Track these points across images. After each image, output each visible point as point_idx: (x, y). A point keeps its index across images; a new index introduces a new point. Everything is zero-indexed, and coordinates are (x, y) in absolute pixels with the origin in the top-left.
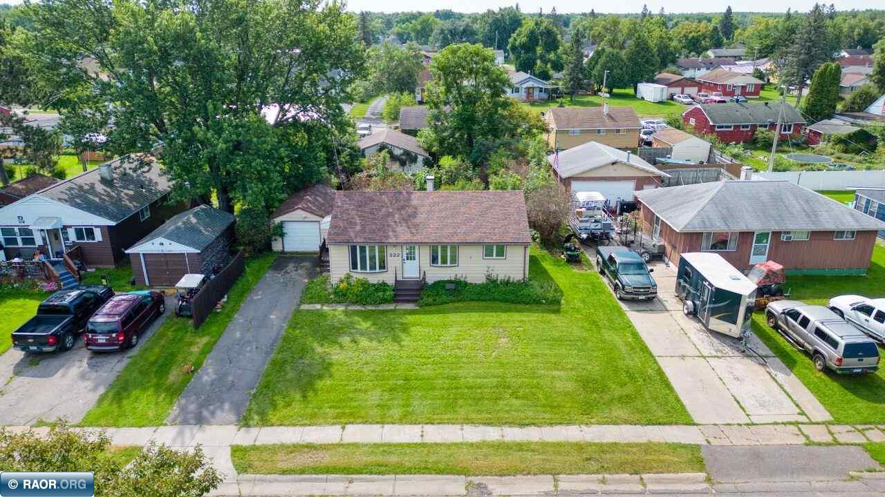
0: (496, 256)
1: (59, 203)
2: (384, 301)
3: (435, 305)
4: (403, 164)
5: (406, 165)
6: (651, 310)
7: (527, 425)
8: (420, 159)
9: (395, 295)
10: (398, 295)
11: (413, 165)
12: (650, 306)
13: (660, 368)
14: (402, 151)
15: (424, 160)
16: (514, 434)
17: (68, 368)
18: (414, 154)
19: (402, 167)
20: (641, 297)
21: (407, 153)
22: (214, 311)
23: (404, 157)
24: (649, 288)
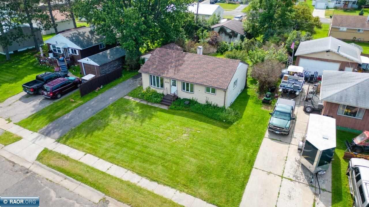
0: (212, 92)
1: (66, 39)
2: (156, 102)
3: (175, 109)
4: (230, 37)
5: (232, 38)
6: (280, 141)
7: (154, 181)
8: (239, 35)
9: (162, 101)
10: (163, 101)
11: (235, 38)
12: (282, 139)
13: (249, 175)
14: (231, 31)
15: (240, 36)
16: (145, 183)
17: (33, 102)
18: (236, 33)
19: (230, 39)
20: (277, 132)
21: (233, 32)
22: (94, 91)
23: (231, 34)
24: (283, 128)
